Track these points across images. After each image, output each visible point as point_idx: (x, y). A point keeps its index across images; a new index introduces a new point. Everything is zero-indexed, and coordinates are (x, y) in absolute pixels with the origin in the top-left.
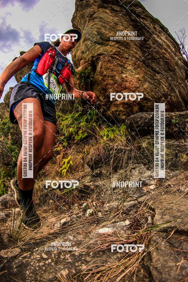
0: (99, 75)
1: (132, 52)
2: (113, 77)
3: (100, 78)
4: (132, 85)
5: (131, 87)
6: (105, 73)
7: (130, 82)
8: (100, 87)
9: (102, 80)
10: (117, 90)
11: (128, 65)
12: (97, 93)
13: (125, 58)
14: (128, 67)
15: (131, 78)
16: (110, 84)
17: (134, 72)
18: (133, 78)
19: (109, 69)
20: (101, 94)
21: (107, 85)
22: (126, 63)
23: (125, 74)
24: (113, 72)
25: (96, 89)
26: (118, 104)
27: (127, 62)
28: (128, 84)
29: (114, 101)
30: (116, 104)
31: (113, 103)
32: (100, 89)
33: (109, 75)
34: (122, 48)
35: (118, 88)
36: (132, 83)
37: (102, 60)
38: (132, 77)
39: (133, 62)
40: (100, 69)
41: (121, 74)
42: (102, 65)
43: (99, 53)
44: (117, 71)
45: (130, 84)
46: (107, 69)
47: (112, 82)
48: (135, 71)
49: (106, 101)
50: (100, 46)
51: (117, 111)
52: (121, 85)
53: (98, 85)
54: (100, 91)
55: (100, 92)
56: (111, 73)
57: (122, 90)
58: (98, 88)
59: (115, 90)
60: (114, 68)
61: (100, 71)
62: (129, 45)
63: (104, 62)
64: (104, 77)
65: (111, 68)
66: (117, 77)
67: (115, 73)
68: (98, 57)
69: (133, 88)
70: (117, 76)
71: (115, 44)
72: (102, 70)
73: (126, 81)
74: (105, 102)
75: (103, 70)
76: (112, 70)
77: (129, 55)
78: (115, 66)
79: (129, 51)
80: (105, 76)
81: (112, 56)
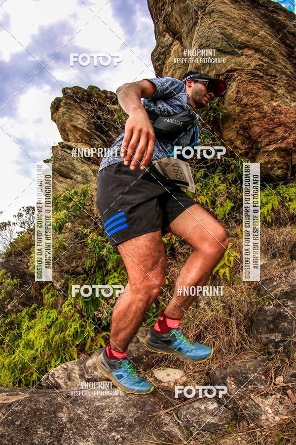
0: (234, 104)
1: (280, 66)
2: (259, 107)
3: (238, 109)
4: (289, 119)
5: (289, 123)
6: (245, 100)
7: (286, 114)
8: (237, 125)
9: (242, 111)
10: (267, 128)
11: (279, 87)
12: (232, 134)
13: (271, 75)
14: (278, 89)
15: (286, 107)
16: (254, 119)
17: (289, 97)
18: (289, 107)
19: (252, 93)
20: (238, 136)
21: (250, 120)
22: (276, 84)
23: (276, 101)
24: (259, 98)
25: (229, 129)
26: (271, 151)
27: (276, 82)
28: (283, 118)
29: (263, 147)
30: (268, 151)
31: (262, 150)
32: (237, 127)
33: (252, 104)
34: (265, 60)
35: (269, 124)
36: (288, 115)
37: (238, 80)
38: (287, 105)
39: (285, 82)
40: (236, 95)
41: (271, 102)
42: (238, 87)
43: (229, 68)
44: (263, 96)
45: (286, 117)
46: (248, 93)
47: (258, 115)
48: (291, 96)
49: (247, 147)
50: (229, 57)
51: (268, 163)
52: (272, 119)
53: (234, 121)
54: (238, 131)
55: (237, 133)
56: (255, 100)
57: (274, 128)
58: (234, 127)
59: (264, 129)
60: (260, 91)
61: (236, 97)
62: (272, 54)
63: (242, 82)
64: (243, 108)
65: (255, 92)
66: (265, 107)
67: (261, 100)
68: (228, 75)
69: (291, 124)
70: (265, 105)
71: (253, 54)
72: (239, 95)
73: (280, 113)
74: (246, 149)
75: (241, 95)
76: (257, 96)
77: (277, 71)
78: (260, 88)
79: (275, 64)
80: (246, 105)
81: (253, 73)
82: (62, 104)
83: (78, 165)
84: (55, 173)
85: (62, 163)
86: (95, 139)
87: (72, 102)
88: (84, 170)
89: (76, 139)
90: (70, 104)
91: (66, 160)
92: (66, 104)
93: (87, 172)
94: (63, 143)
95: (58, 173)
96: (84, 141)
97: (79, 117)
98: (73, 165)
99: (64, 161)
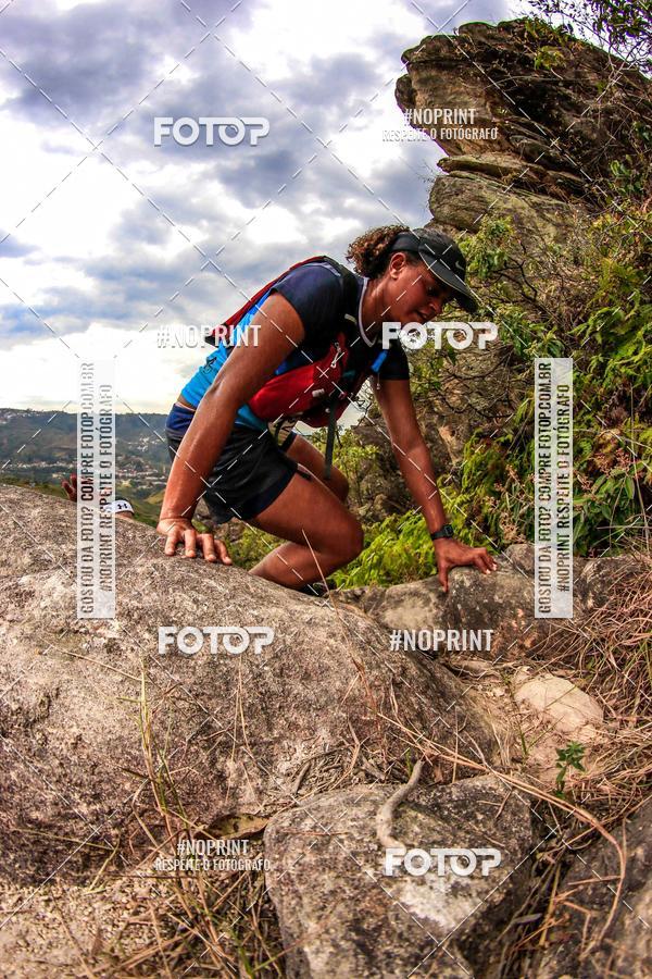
82: (415, 86)
83: (493, 197)
84: (449, 228)
85: (455, 201)
86: (520, 133)
87: (434, 73)
88: (510, 207)
89: (478, 148)
90: (431, 78)
91: (462, 193)
92: (423, 82)
93: (519, 211)
94: (445, 160)
95: (456, 227)
96: (498, 147)
97: (466, 98)
98: (481, 200)
99: (459, 197)
